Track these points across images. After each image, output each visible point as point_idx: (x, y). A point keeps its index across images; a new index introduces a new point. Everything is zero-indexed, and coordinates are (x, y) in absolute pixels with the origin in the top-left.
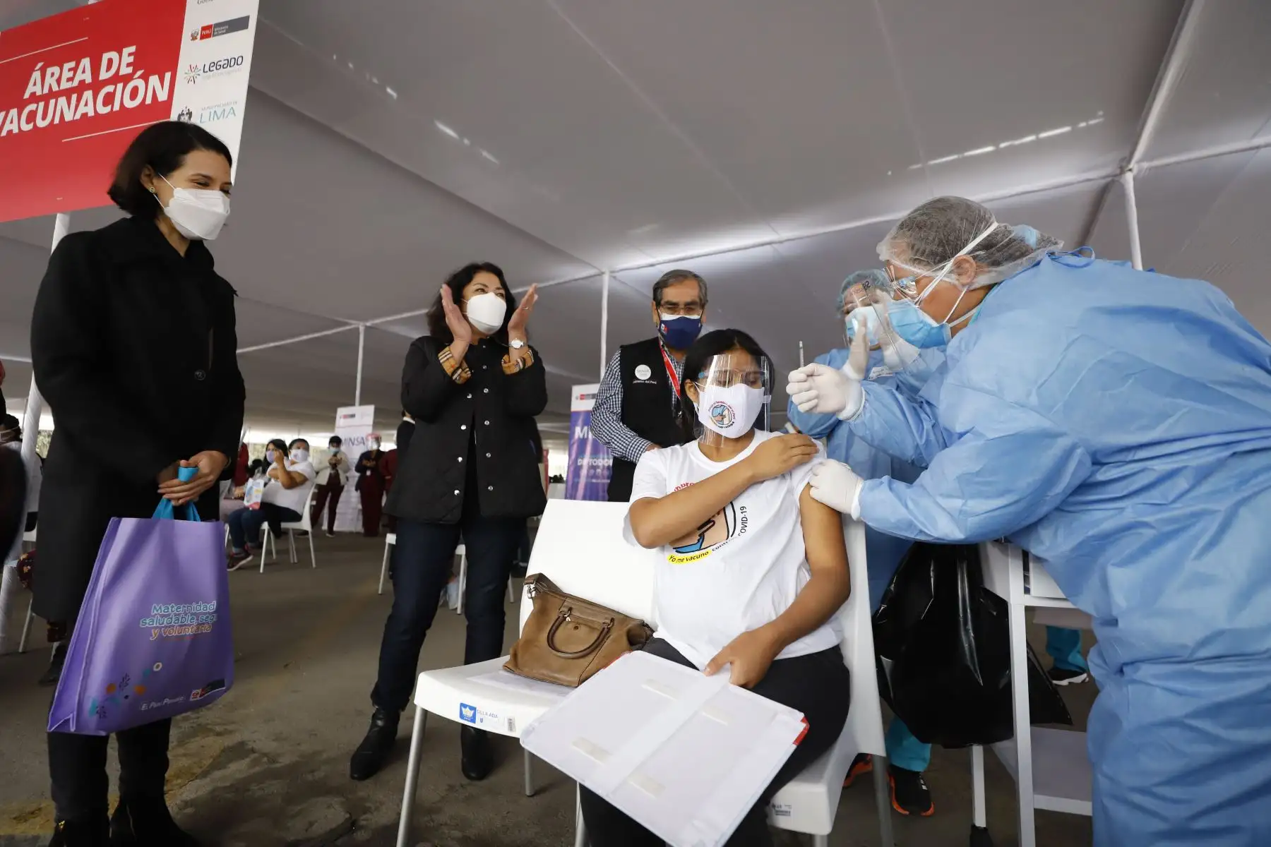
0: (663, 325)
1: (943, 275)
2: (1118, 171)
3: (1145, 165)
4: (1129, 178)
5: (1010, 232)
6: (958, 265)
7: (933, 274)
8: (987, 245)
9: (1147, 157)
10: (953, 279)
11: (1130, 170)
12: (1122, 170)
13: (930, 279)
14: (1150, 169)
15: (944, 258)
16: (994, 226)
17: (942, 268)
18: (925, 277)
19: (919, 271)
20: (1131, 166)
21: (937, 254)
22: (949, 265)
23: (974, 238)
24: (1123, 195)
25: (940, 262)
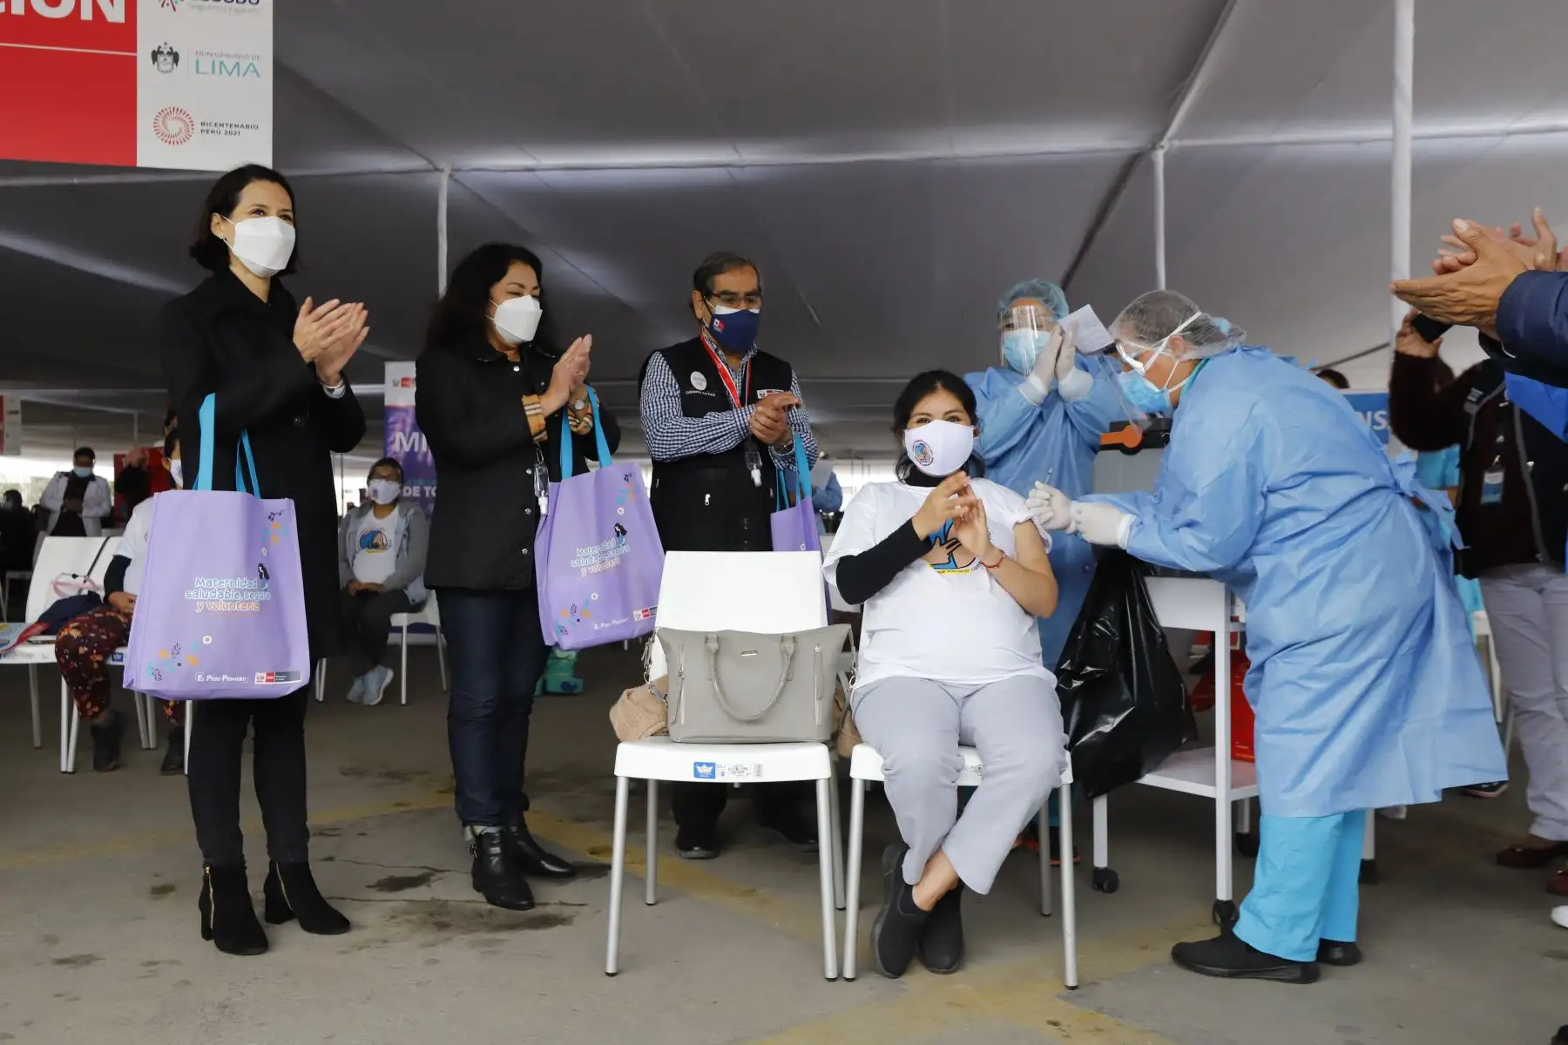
0: (716, 320)
1: (1160, 350)
2: (1149, 146)
3: (1177, 143)
4: (1159, 157)
5: (1209, 320)
6: (1173, 342)
7: (1154, 349)
8: (1194, 328)
9: (1177, 136)
10: (1168, 354)
11: (1162, 147)
12: (1154, 148)
13: (1152, 353)
14: (1180, 149)
15: (1161, 337)
16: (1198, 314)
17: (1160, 344)
18: (1147, 352)
19: (1142, 347)
20: (1162, 143)
21: (1156, 334)
22: (1166, 340)
23: (1183, 322)
24: (1151, 167)
25: (1158, 340)
